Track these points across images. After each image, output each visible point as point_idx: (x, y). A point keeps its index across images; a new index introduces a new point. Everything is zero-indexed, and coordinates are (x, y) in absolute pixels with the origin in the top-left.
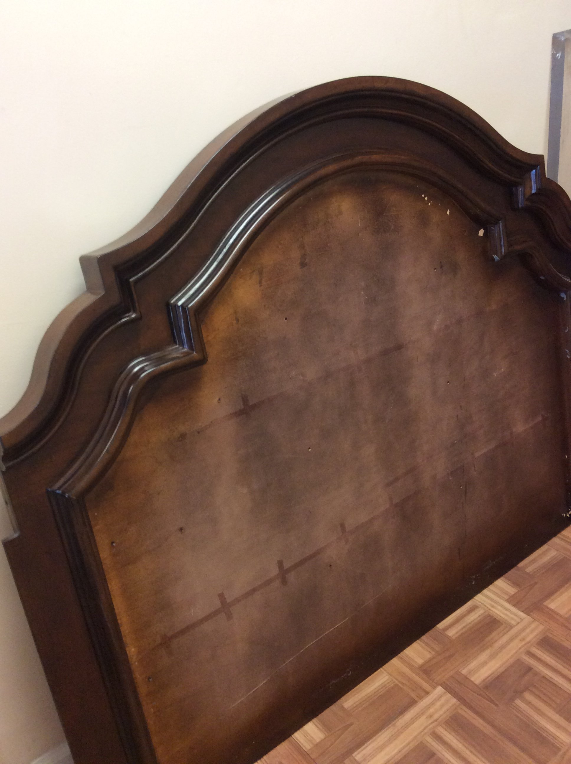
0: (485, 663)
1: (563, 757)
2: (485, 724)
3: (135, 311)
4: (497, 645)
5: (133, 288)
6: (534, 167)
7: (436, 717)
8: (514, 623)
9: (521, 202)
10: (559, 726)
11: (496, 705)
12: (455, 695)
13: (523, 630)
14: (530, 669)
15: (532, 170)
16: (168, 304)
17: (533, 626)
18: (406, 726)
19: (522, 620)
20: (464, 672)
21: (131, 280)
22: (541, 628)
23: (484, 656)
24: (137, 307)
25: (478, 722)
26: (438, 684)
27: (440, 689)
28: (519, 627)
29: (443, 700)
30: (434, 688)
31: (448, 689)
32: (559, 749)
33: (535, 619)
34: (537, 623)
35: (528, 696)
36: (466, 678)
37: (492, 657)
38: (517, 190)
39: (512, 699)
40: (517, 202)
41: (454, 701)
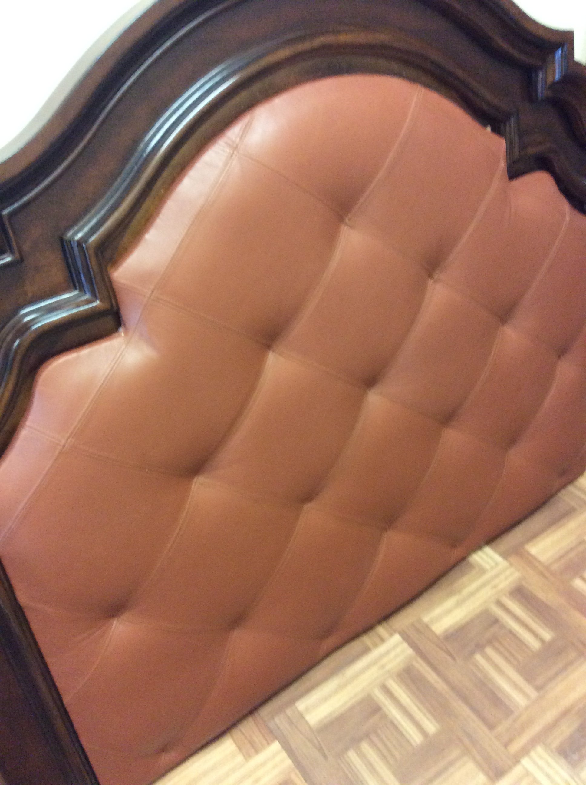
0: (449, 612)
1: (515, 721)
2: (440, 681)
3: (12, 252)
4: (465, 592)
5: (7, 223)
6: (560, 45)
7: (388, 668)
8: (487, 567)
9: (542, 91)
10: (516, 686)
11: (454, 658)
12: (412, 644)
13: (497, 576)
14: (496, 621)
15: (557, 49)
16: (61, 240)
17: (508, 572)
18: (356, 676)
19: (497, 564)
20: (426, 619)
21: (5, 212)
22: (517, 575)
23: (450, 602)
24: (15, 248)
25: (432, 677)
26: (395, 631)
27: (397, 638)
28: (494, 572)
29: (398, 650)
30: (391, 635)
31: (406, 638)
32: (512, 712)
33: (511, 565)
34: (512, 569)
35: (489, 651)
36: (427, 627)
37: (459, 604)
38: (537, 75)
39: (472, 653)
40: (536, 91)
41: (410, 651)
